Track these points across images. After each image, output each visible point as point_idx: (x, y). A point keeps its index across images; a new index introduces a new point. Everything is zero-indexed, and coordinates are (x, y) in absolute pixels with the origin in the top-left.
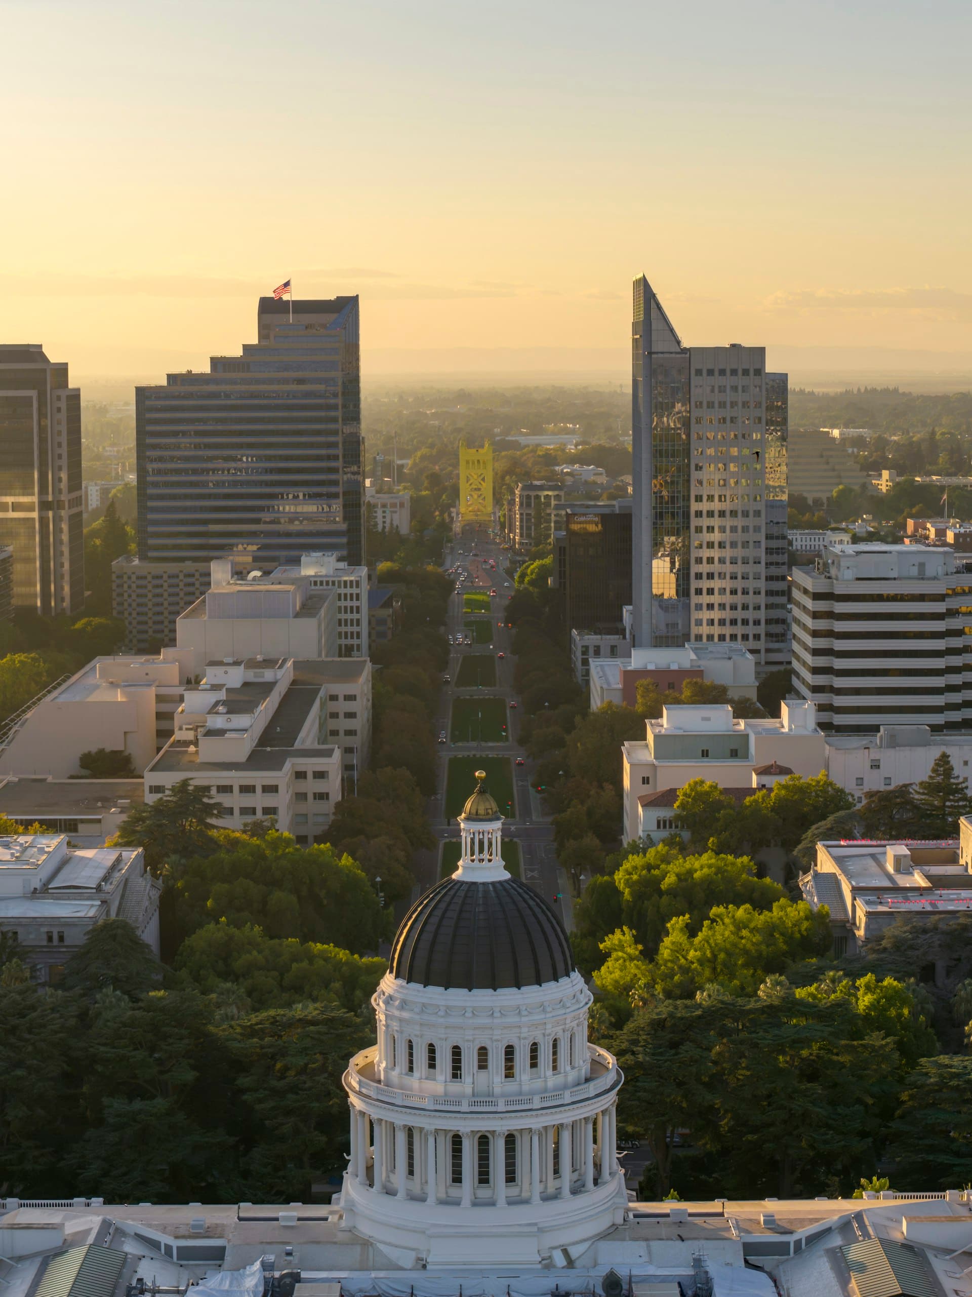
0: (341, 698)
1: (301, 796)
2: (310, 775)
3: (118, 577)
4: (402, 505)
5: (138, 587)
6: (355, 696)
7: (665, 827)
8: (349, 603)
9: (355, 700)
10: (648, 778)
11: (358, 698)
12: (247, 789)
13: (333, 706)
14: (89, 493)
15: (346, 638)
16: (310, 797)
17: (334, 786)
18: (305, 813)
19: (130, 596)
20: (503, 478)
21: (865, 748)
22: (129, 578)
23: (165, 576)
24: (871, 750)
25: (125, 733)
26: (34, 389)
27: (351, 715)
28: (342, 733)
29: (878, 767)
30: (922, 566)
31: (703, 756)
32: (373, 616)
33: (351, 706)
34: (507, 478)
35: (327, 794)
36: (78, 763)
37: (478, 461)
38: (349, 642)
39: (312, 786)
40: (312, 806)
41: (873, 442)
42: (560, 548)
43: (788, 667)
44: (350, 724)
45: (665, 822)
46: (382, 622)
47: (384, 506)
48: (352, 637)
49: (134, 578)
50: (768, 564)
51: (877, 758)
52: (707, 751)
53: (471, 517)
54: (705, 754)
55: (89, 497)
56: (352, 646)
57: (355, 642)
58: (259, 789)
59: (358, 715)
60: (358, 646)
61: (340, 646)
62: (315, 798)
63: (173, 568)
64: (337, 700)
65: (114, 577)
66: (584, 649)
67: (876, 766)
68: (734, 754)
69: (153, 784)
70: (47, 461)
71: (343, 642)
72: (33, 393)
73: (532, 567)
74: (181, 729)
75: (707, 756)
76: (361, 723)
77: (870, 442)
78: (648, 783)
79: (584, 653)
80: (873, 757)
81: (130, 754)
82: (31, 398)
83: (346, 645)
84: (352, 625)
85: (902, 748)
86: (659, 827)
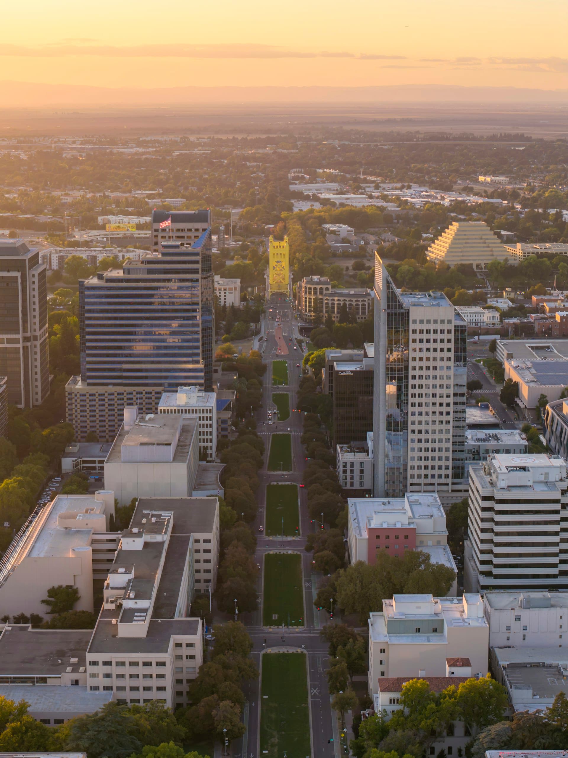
0: (202, 541)
1: (179, 658)
2: (184, 645)
3: (69, 394)
4: (235, 289)
5: (81, 401)
6: (210, 540)
7: (394, 703)
8: (205, 422)
9: (210, 542)
10: (384, 650)
11: (211, 541)
12: (147, 664)
13: (197, 556)
14: (52, 258)
15: (204, 442)
16: (184, 658)
17: (198, 651)
18: (181, 666)
19: (76, 406)
20: (295, 253)
21: (512, 609)
22: (76, 395)
23: (97, 395)
24: (515, 610)
25: (74, 576)
26: (19, 271)
27: (207, 551)
28: (202, 571)
29: (519, 620)
30: (547, 474)
31: (416, 632)
32: (220, 418)
33: (207, 546)
34: (297, 254)
35: (194, 656)
36: (47, 594)
37: (280, 254)
38: (206, 444)
39: (185, 651)
40: (186, 663)
41: (510, 193)
42: (330, 366)
43: (465, 494)
44: (207, 556)
45: (394, 700)
46: (224, 422)
47: (225, 289)
48: (207, 442)
49: (78, 395)
50: (454, 451)
51: (519, 615)
52: (419, 629)
53: (275, 289)
54: (418, 630)
55: (52, 261)
56: (207, 447)
57: (209, 444)
58: (154, 664)
59: (212, 551)
60: (211, 447)
61: (200, 447)
62: (187, 658)
63: (101, 389)
64: (199, 552)
65: (67, 394)
66: (344, 464)
67: (518, 619)
68: (435, 630)
69: (92, 660)
70: (27, 306)
71: (202, 444)
72: (18, 274)
73: (312, 356)
74: (107, 602)
75: (419, 632)
76: (213, 556)
77: (508, 193)
78: (384, 652)
79: (344, 467)
80: (516, 614)
81: (77, 588)
82: (17, 277)
83: (204, 447)
84: (207, 435)
85: (533, 609)
86: (390, 703)
